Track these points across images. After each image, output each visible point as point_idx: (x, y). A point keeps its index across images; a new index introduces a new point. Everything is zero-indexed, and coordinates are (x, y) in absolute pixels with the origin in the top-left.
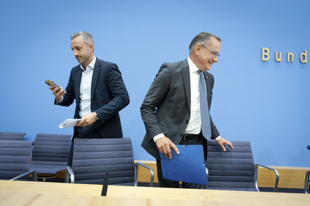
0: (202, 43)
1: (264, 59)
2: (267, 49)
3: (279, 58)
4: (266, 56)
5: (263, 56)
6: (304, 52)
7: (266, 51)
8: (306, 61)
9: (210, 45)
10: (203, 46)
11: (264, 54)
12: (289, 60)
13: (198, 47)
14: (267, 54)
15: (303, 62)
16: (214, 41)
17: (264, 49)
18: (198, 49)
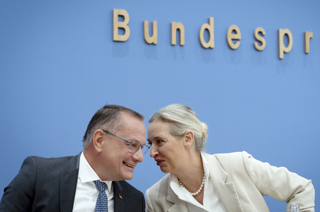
0: (105, 127)
1: (117, 37)
2: (124, 12)
3: (151, 34)
4: (122, 30)
5: (116, 31)
6: (209, 23)
7: (122, 17)
8: (211, 44)
9: (121, 128)
10: (107, 132)
11: (117, 24)
12: (174, 42)
13: (98, 136)
14: (124, 24)
15: (206, 45)
16: (127, 120)
17: (116, 12)
18: (99, 141)
